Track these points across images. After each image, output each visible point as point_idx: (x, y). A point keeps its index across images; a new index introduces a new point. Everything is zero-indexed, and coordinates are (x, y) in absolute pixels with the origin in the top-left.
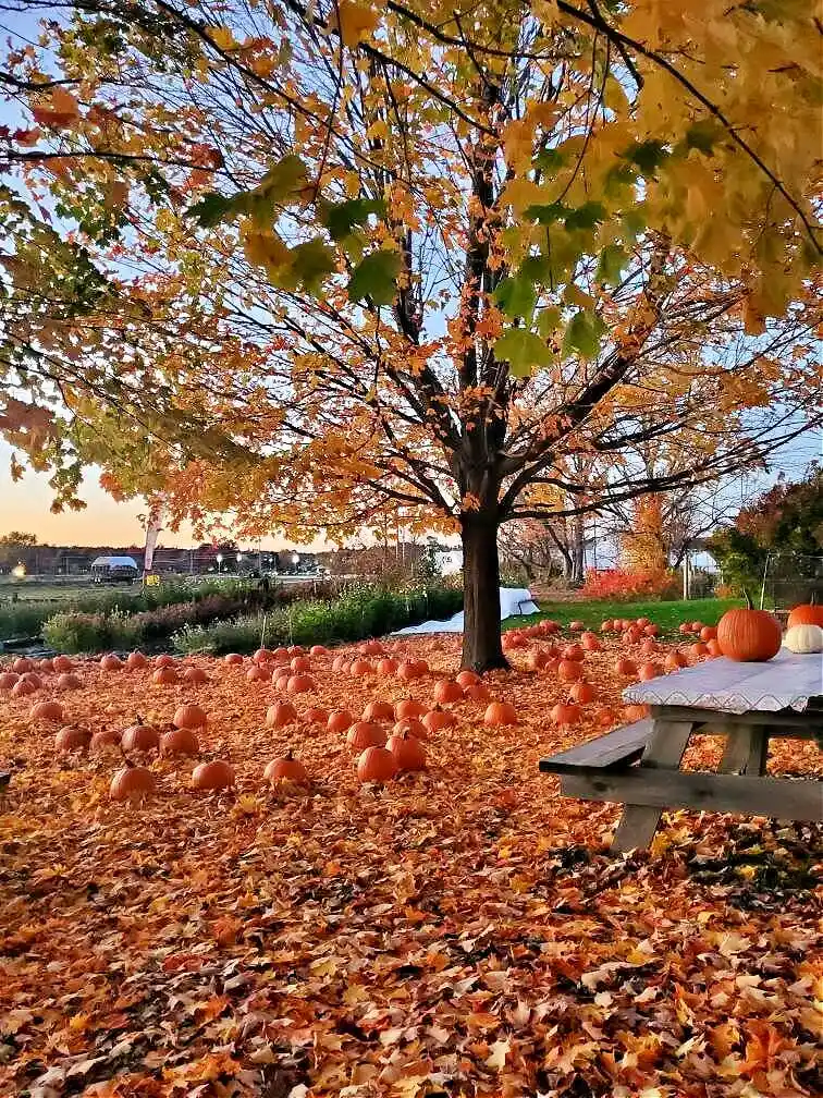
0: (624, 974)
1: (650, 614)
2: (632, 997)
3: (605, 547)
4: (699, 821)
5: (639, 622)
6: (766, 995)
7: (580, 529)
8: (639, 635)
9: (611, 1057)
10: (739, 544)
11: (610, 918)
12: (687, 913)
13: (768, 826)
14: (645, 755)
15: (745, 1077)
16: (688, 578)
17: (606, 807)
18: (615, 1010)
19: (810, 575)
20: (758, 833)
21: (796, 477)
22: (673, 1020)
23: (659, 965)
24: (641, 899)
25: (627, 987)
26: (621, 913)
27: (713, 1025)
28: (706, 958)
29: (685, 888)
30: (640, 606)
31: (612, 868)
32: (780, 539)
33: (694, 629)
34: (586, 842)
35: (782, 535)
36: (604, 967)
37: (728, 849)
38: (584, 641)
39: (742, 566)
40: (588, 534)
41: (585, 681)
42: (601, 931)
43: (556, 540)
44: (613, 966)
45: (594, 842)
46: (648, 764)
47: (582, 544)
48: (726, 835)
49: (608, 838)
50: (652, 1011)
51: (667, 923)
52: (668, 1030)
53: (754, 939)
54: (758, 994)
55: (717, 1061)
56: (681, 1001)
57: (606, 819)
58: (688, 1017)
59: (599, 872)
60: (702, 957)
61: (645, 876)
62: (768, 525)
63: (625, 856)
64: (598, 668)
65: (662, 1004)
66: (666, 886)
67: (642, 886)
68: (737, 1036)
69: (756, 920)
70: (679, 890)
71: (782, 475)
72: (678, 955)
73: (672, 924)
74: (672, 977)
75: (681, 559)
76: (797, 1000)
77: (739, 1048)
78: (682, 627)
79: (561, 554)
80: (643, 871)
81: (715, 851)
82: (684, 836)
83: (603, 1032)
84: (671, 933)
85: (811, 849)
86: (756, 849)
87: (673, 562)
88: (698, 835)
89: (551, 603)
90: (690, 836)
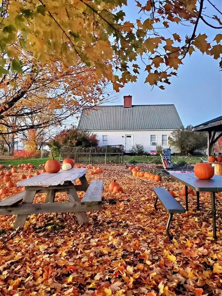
0: (12, 263)
1: (31, 162)
2: (14, 270)
3: (20, 144)
4: (38, 217)
5: (28, 164)
6: (50, 259)
7: (13, 138)
8: (28, 168)
9: (5, 289)
10: (55, 144)
11: (10, 248)
12: (32, 242)
13: (55, 215)
14: (23, 201)
15: (42, 283)
16: (42, 152)
17: (13, 217)
18: (8, 274)
19: (71, 152)
20: (53, 217)
21: (68, 128)
22: (25, 273)
23: (23, 258)
24: (20, 241)
25: (13, 267)
26: (14, 246)
27: (35, 271)
28: (36, 253)
29: (32, 235)
30: (29, 160)
31: (12, 234)
32: (65, 143)
33: (43, 166)
34: (5, 228)
35: (65, 142)
36: (6, 263)
37: (45, 223)
38: (12, 170)
39: (55, 149)
40: (16, 140)
41: (11, 182)
42: (7, 252)
43: (6, 142)
44: (9, 262)
45: (8, 227)
46: (24, 203)
47: (14, 143)
48: (45, 219)
49: (12, 225)
50: (19, 272)
51: (27, 246)
52: (23, 276)
53: (48, 244)
54: (48, 259)
55: (35, 281)
56: (28, 266)
57: (12, 220)
58: (29, 270)
59: (8, 236)
60: (35, 253)
61: (22, 234)
62: (62, 139)
63: (16, 229)
64: (16, 178)
65: (22, 269)
66: (27, 236)
67: (21, 237)
68: (41, 272)
69: (50, 240)
70: (31, 236)
71: (65, 127)
72: (28, 254)
73: (28, 246)
74: (26, 261)
75: (41, 147)
76: (58, 258)
77: (41, 275)
78: (40, 165)
79: (7, 145)
80: (21, 233)
81: (41, 224)
82: (34, 221)
83: (4, 282)
84: (27, 248)
85: (65, 219)
86: (52, 221)
87: (38, 148)
88: (37, 220)
89: (4, 160)
90: (35, 221)
